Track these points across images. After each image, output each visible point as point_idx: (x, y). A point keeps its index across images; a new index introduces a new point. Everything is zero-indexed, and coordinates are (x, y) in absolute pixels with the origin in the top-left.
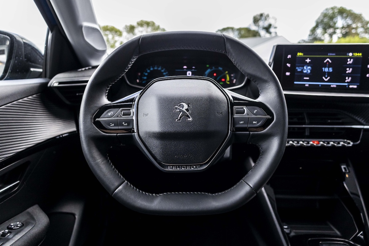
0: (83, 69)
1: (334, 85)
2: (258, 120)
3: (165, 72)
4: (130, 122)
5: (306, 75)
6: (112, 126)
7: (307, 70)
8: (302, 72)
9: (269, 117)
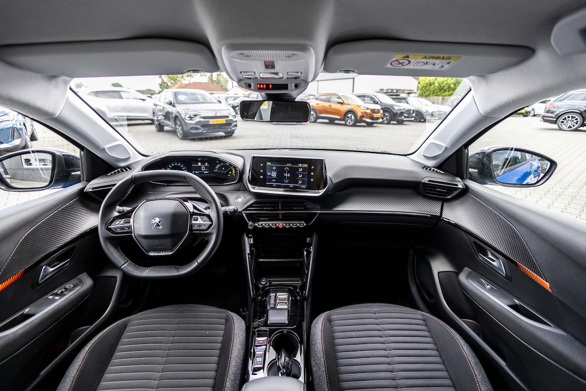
0: (113, 173)
1: (291, 185)
2: (205, 225)
3: (183, 167)
4: (129, 227)
5: (274, 179)
6: (119, 231)
7: (274, 174)
8: (271, 176)
9: (210, 223)
